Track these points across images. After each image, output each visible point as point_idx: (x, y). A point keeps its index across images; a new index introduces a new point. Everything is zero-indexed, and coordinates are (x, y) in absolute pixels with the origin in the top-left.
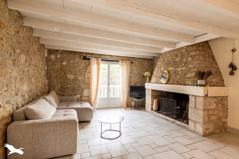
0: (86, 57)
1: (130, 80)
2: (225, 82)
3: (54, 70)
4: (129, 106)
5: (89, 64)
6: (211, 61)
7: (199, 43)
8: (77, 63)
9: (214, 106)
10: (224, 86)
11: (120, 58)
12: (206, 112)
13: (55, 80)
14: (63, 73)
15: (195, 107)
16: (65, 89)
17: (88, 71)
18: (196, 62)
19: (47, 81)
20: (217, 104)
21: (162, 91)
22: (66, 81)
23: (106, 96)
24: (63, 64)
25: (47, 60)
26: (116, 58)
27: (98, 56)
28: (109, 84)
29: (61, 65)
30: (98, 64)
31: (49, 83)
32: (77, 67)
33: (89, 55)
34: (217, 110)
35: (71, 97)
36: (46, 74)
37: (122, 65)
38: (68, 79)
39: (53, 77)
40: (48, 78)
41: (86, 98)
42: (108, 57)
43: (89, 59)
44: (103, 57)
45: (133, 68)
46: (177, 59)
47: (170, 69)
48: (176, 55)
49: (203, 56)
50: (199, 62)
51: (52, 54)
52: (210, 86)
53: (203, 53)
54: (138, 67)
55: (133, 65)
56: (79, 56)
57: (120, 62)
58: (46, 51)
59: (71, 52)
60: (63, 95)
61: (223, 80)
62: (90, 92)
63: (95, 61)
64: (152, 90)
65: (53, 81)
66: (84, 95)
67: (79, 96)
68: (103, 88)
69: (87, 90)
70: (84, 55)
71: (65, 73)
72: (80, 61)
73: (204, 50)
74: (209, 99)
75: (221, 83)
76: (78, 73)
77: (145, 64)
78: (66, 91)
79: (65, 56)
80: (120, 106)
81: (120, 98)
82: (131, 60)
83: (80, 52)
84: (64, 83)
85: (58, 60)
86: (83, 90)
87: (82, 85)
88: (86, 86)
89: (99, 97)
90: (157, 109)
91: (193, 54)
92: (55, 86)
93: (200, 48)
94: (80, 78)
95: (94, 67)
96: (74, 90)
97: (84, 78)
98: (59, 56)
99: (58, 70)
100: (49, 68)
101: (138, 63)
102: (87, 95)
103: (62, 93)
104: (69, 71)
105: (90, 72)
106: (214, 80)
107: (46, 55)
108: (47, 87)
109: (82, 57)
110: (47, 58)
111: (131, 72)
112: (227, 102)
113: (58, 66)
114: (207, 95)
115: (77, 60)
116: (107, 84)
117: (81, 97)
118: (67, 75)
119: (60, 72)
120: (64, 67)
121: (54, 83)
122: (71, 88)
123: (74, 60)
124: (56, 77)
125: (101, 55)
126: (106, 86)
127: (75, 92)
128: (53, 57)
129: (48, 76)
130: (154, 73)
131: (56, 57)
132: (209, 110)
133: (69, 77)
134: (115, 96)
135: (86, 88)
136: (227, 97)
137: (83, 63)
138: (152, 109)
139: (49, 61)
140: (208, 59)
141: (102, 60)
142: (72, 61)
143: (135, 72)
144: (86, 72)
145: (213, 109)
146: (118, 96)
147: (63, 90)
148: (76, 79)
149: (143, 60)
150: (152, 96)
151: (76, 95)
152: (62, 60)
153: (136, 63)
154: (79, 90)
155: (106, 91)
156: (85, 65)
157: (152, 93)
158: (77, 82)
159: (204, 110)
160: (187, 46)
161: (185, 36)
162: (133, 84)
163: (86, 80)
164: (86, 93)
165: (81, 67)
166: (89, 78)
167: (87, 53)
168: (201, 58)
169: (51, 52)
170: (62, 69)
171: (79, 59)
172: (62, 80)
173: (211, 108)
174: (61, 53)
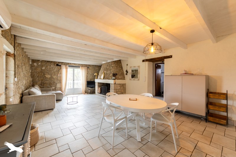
0: (58, 65)
1: (87, 78)
2: (125, 78)
3: (36, 72)
4: (86, 92)
5: (61, 68)
6: (120, 69)
7: (116, 61)
8: (52, 68)
9: (119, 88)
10: (125, 79)
11: (80, 65)
12: (115, 90)
13: (37, 79)
14: (43, 74)
15: (112, 89)
16: (44, 84)
17: (59, 73)
18: (113, 69)
19: (31, 79)
20: (121, 87)
21: (104, 83)
22: (45, 79)
23: (72, 88)
24: (43, 68)
25: (31, 66)
26: (78, 65)
27: (66, 64)
28: (74, 80)
29: (41, 69)
30: (66, 68)
31: (32, 80)
32: (52, 70)
33: (60, 63)
34: (121, 89)
35: (49, 88)
36: (31, 75)
37: (82, 69)
38: (46, 78)
39: (35, 77)
40: (32, 77)
41: (59, 89)
42: (73, 65)
43: (60, 66)
44: (69, 64)
45: (89, 71)
46: (108, 67)
47: (105, 72)
48: (108, 65)
49: (116, 67)
50: (114, 69)
51: (35, 62)
52: (117, 79)
53: (117, 65)
54: (92, 71)
55: (89, 69)
56: (53, 64)
57: (81, 67)
58: (30, 60)
59: (48, 61)
60: (43, 87)
61: (125, 77)
62: (61, 85)
63: (64, 67)
64: (98, 83)
65: (36, 79)
66: (58, 87)
67: (54, 88)
68: (70, 83)
69: (60, 84)
70: (57, 63)
71: (44, 74)
72: (55, 67)
73: (117, 64)
74: (116, 85)
75: (124, 78)
76: (53, 74)
77: (96, 68)
78: (45, 85)
79: (44, 63)
80: (81, 93)
81: (81, 88)
82: (88, 67)
83: (54, 62)
84: (43, 80)
85: (39, 66)
86: (57, 84)
87: (56, 81)
88: (58, 81)
89: (67, 88)
90: (100, 92)
91: (113, 65)
92: (37, 82)
93: (116, 63)
94: (54, 77)
95: (64, 70)
96: (50, 84)
97: (57, 77)
98: (39, 64)
99: (39, 72)
100: (33, 71)
101: (92, 68)
102: (59, 87)
103: (42, 86)
104: (47, 73)
105: (61, 74)
106: (120, 77)
107: (31, 63)
108: (32, 83)
109: (56, 65)
110: (31, 65)
111: (87, 73)
112: (126, 86)
113: (39, 70)
114: (115, 83)
115: (52, 66)
116: (73, 80)
117: (55, 88)
118: (46, 75)
119: (40, 73)
120: (43, 71)
121: (36, 80)
122: (48, 83)
123: (50, 66)
124: (38, 77)
125: (68, 63)
126: (72, 82)
127: (51, 85)
128: (35, 64)
129: (32, 76)
130: (99, 74)
131: (38, 64)
132: (117, 89)
133: (47, 77)
134: (78, 87)
135: (59, 83)
136: (125, 84)
137: (56, 68)
138: (98, 93)
139: (33, 67)
140: (118, 68)
141: (69, 66)
142: (49, 67)
143: (90, 73)
144: (58, 73)
145: (118, 89)
146: (80, 87)
147: (43, 84)
148: (51, 78)
149: (95, 67)
150: (98, 86)
151: (52, 87)
152: (42, 66)
153: (91, 68)
154: (54, 84)
155: (72, 84)
156: (58, 69)
157: (98, 84)
158: (52, 79)
159: (114, 89)
160: (111, 62)
161: (109, 59)
162: (89, 80)
163: (59, 78)
164: (58, 86)
165: (55, 71)
166: (61, 77)
167: (59, 62)
168: (115, 67)
169: (34, 61)
170: (42, 71)
171: (54, 66)
172: (42, 78)
173: (117, 88)
174: (41, 62)
